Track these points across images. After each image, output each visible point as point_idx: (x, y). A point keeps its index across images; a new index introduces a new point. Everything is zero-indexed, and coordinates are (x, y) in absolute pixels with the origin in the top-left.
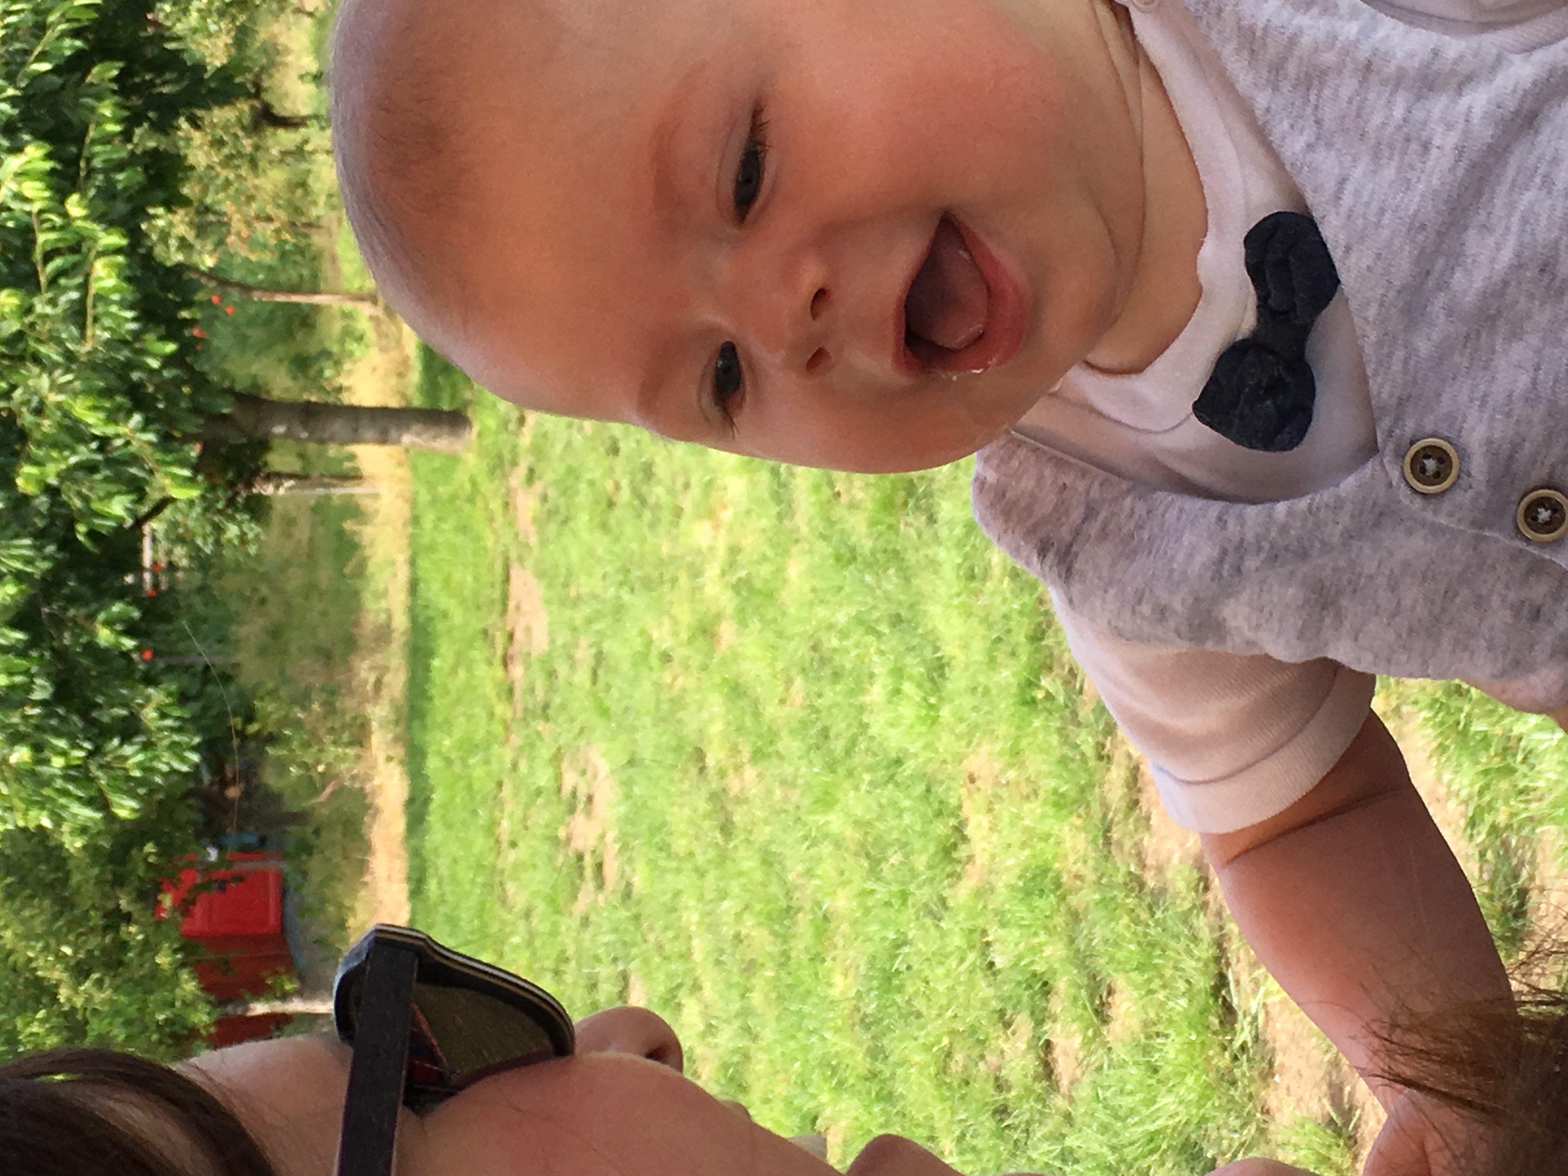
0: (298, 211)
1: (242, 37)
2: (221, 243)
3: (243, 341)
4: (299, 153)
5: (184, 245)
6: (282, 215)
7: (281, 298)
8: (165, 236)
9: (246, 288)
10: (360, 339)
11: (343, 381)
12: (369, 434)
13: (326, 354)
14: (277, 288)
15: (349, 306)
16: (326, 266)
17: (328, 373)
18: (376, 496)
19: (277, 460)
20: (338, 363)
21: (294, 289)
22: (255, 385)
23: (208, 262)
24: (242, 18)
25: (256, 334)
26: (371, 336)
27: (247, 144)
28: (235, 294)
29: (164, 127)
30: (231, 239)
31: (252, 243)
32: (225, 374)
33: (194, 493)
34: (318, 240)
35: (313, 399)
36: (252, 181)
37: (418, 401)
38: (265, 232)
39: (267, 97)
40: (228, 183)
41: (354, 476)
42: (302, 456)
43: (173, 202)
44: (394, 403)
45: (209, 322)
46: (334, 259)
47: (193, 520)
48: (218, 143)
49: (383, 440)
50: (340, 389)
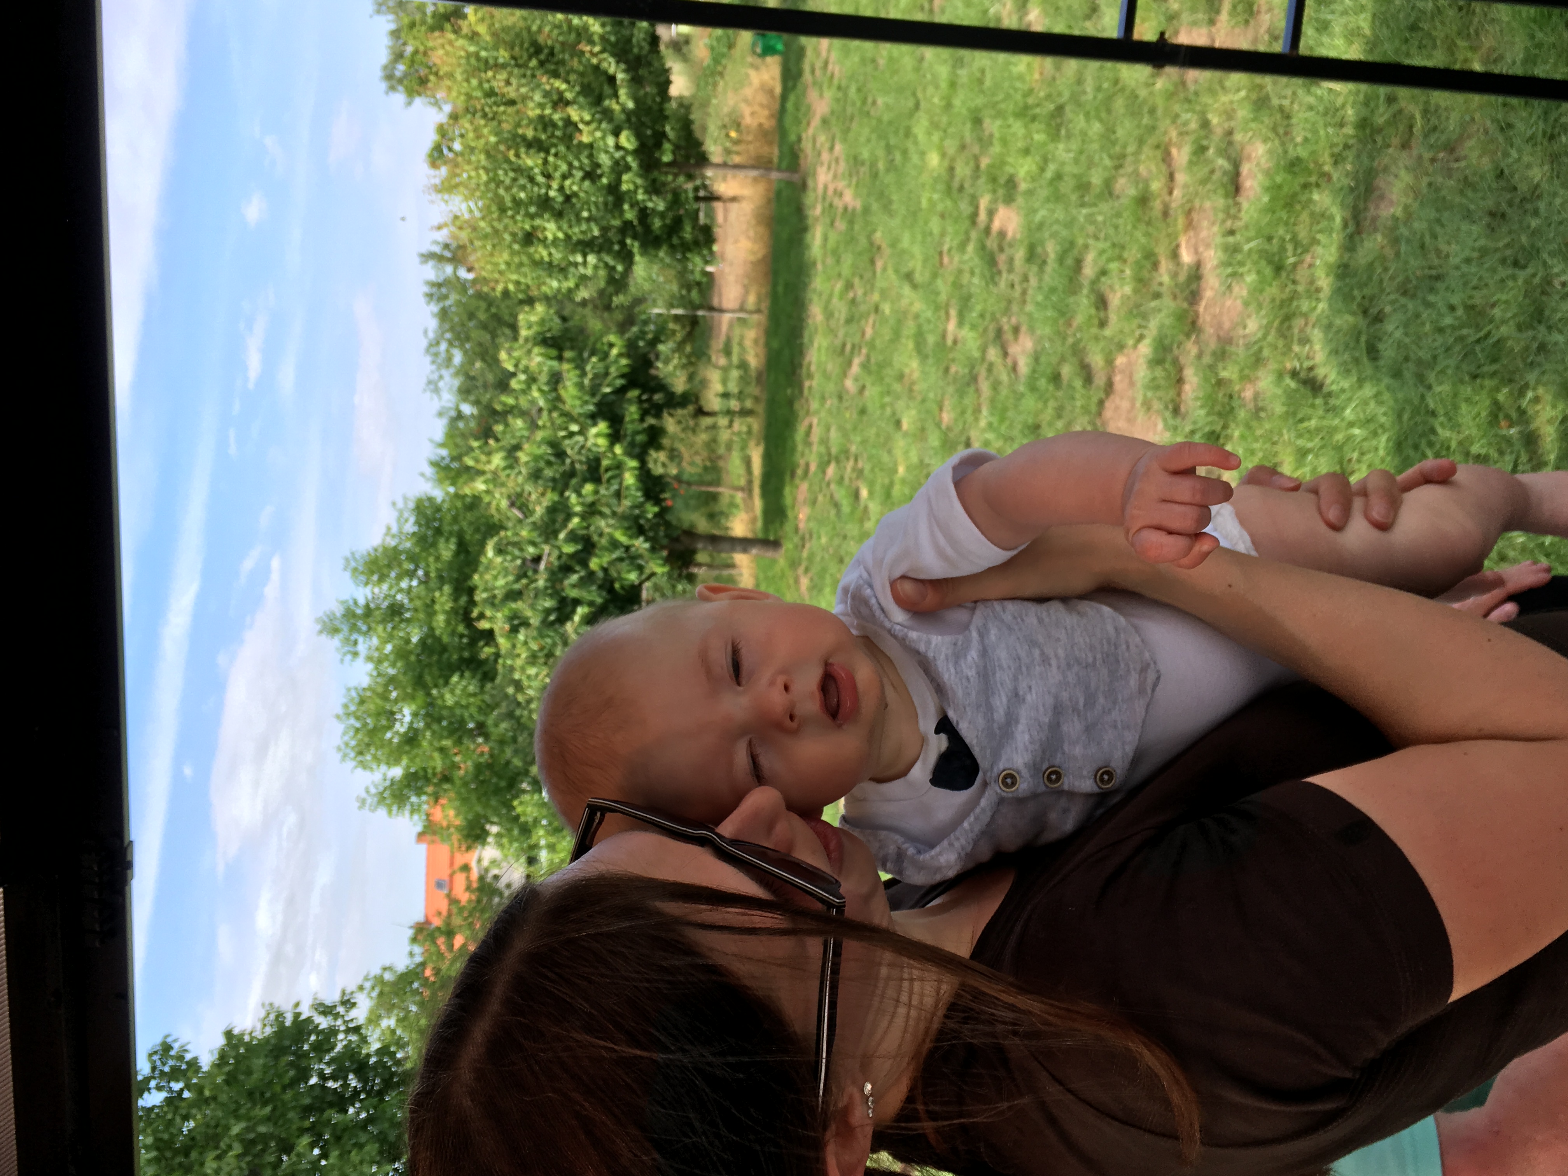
0: (713, 451)
1: (691, 378)
2: (679, 464)
3: (687, 506)
4: (714, 427)
5: (664, 465)
6: (705, 454)
7: (704, 489)
8: (656, 461)
9: (689, 484)
10: (736, 506)
11: (729, 525)
12: (738, 548)
13: (722, 513)
14: (702, 483)
15: (732, 492)
16: (724, 476)
17: (723, 521)
18: (741, 575)
19: (702, 557)
20: (727, 516)
21: (710, 484)
22: (693, 526)
23: (674, 471)
24: (691, 369)
25: (693, 502)
26: (742, 506)
27: (691, 423)
28: (684, 486)
29: (658, 415)
30: (684, 464)
31: (692, 464)
32: (679, 520)
33: (666, 569)
34: (721, 463)
35: (716, 532)
36: (693, 438)
37: (760, 535)
38: (698, 460)
39: (703, 403)
40: (682, 440)
41: (732, 566)
42: (711, 556)
43: (659, 447)
44: (750, 535)
45: (674, 497)
46: (728, 472)
47: (663, 581)
48: (679, 422)
49: (745, 551)
50: (727, 529)
